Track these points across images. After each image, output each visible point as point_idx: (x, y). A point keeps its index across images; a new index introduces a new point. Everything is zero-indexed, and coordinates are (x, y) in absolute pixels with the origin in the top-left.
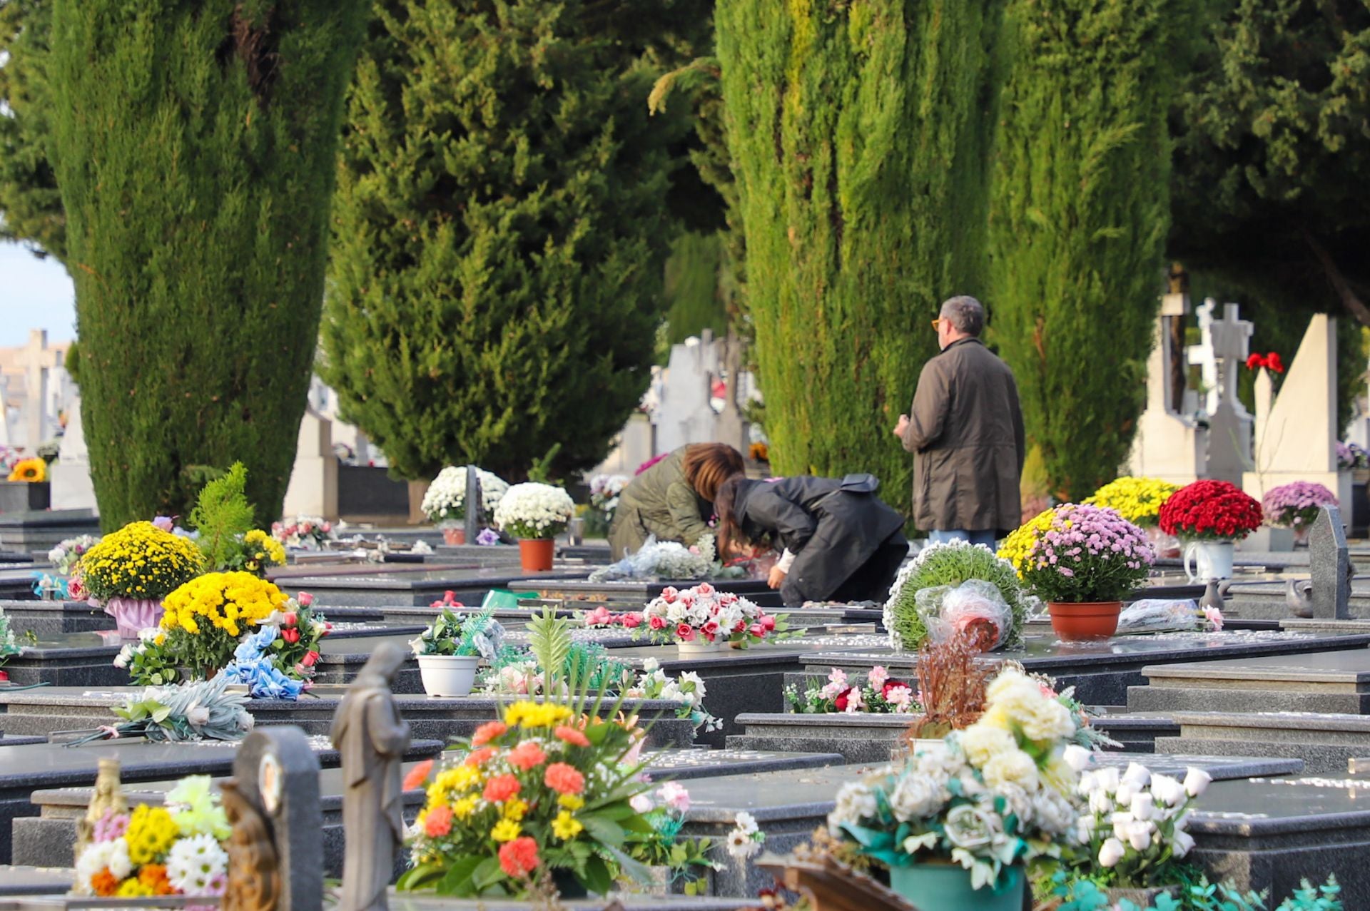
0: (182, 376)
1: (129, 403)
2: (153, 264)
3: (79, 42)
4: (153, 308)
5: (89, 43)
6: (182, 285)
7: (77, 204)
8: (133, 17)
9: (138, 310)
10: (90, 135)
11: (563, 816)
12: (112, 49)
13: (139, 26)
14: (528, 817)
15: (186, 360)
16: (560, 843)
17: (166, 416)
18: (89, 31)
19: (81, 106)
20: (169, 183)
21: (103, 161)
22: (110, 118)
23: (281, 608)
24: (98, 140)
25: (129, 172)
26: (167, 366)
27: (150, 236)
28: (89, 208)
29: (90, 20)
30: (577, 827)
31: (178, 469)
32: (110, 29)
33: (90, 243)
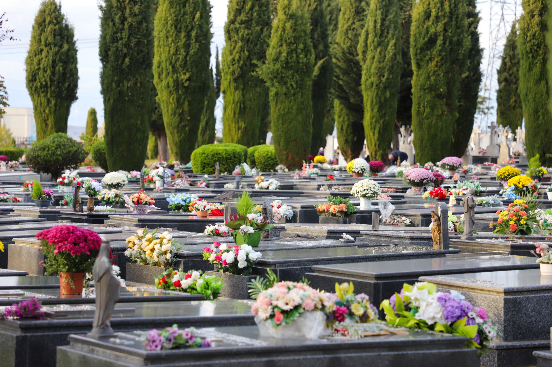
0: (545, 136)
1: (534, 141)
2: (540, 113)
3: (526, 68)
4: (539, 122)
5: (527, 69)
6: (546, 118)
7: (525, 101)
8: (537, 63)
9: (536, 123)
10: (527, 87)
11: (522, 220)
12: (532, 70)
13: (538, 65)
14: (517, 220)
15: (546, 133)
16: (522, 225)
17: (542, 144)
18: (527, 66)
19: (526, 81)
20: (543, 97)
21: (530, 92)
22: (531, 84)
23: (531, 183)
24: (529, 88)
25: (535, 95)
26: (542, 134)
27: (539, 107)
28: (527, 102)
29: (528, 64)
30: (525, 222)
31: (544, 155)
32: (532, 66)
33: (527, 109)
